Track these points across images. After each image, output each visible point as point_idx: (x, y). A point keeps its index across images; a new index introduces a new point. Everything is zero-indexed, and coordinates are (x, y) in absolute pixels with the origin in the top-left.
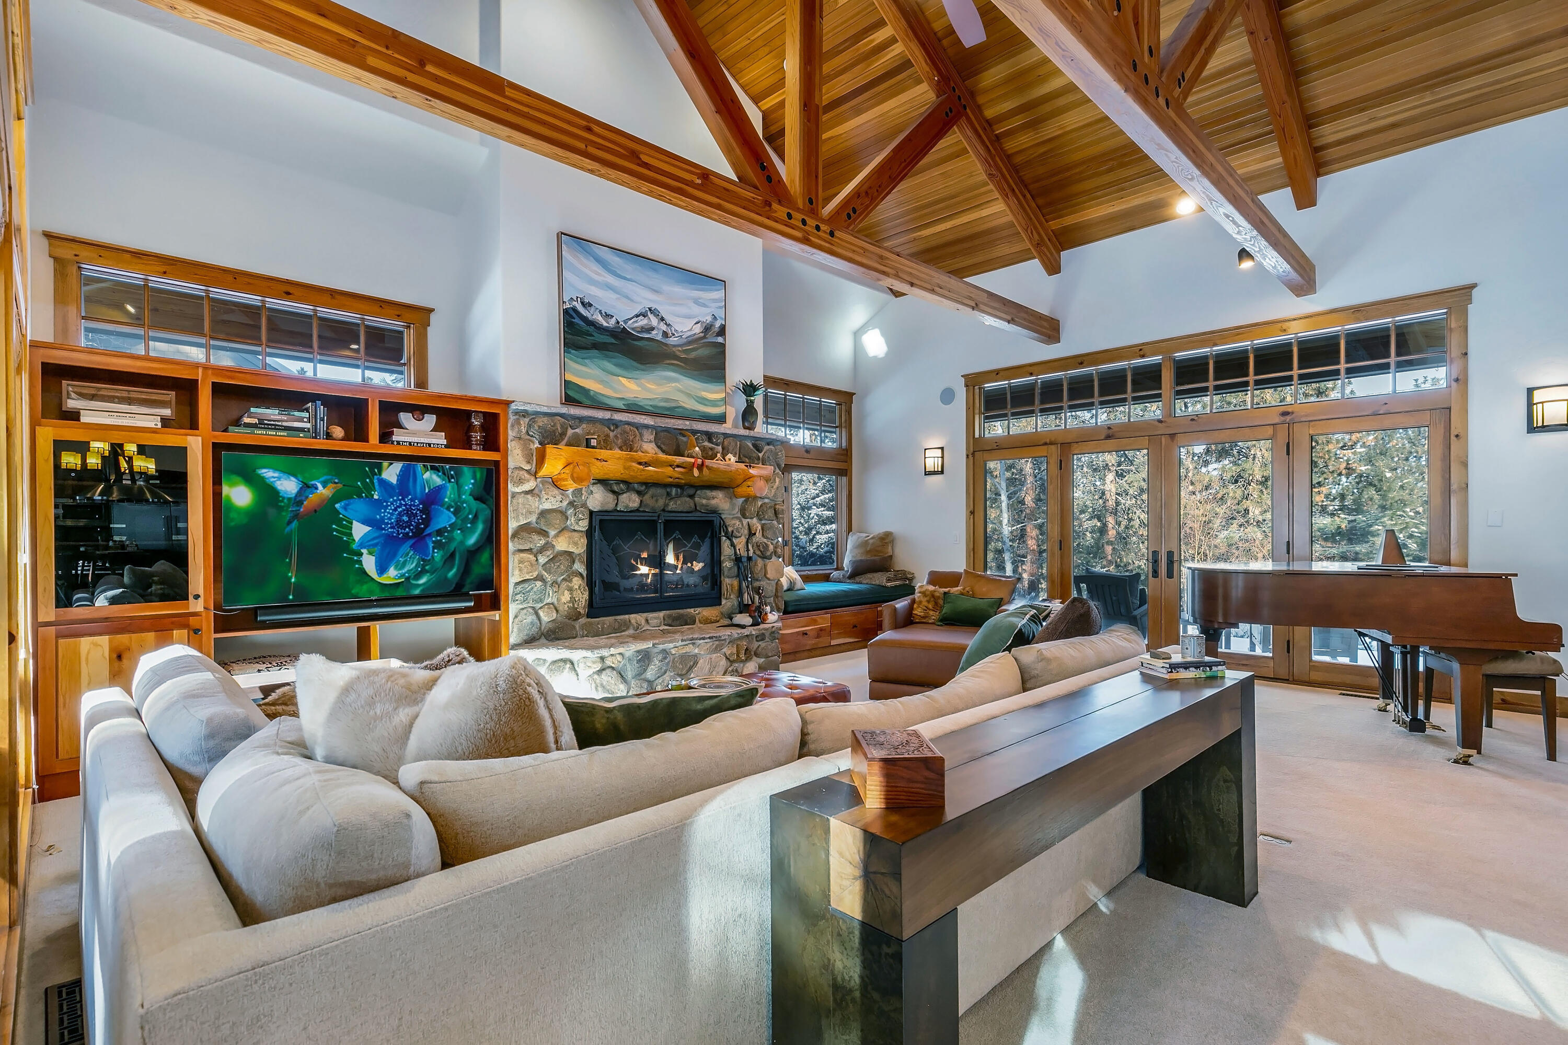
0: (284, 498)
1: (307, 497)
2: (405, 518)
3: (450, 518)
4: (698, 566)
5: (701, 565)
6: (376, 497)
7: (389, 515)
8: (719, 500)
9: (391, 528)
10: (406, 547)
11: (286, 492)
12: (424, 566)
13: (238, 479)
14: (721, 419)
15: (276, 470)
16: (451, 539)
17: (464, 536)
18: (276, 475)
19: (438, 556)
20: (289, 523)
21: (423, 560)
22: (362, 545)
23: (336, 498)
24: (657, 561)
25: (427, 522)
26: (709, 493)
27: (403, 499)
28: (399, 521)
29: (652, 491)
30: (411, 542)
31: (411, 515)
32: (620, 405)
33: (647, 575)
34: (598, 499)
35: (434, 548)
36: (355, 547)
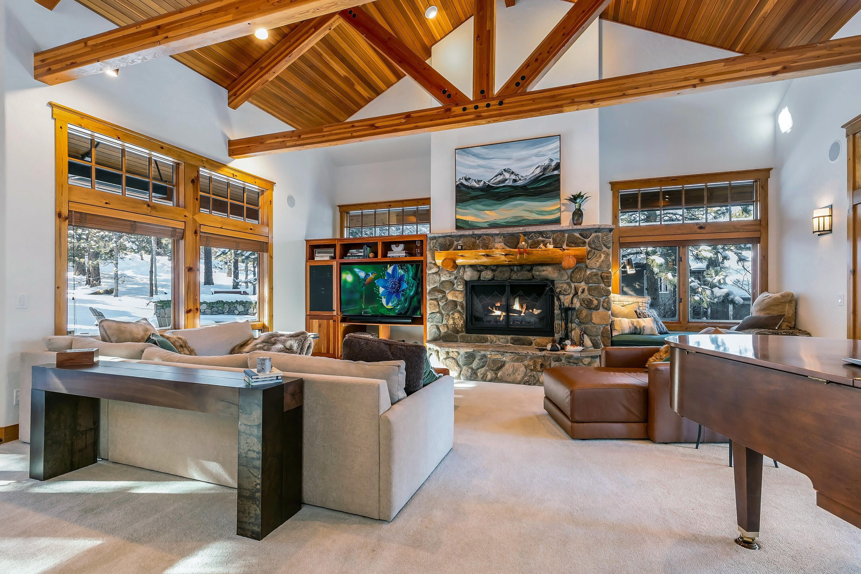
0: (361, 279)
1: (367, 278)
2: (394, 286)
3: (406, 286)
4: (536, 312)
5: (539, 311)
6: (386, 278)
7: (389, 285)
8: (549, 272)
9: (390, 289)
10: (394, 296)
11: (361, 277)
12: (399, 302)
13: (348, 272)
14: (557, 221)
15: (359, 269)
16: (406, 293)
17: (410, 292)
18: (359, 271)
19: (403, 299)
20: (362, 287)
21: (399, 300)
22: (382, 295)
24: (508, 309)
25: (400, 287)
26: (540, 268)
27: (393, 279)
28: (392, 286)
29: (499, 269)
30: (395, 294)
32: (486, 225)
33: (500, 316)
34: (469, 275)
35: (402, 296)
36: (380, 295)
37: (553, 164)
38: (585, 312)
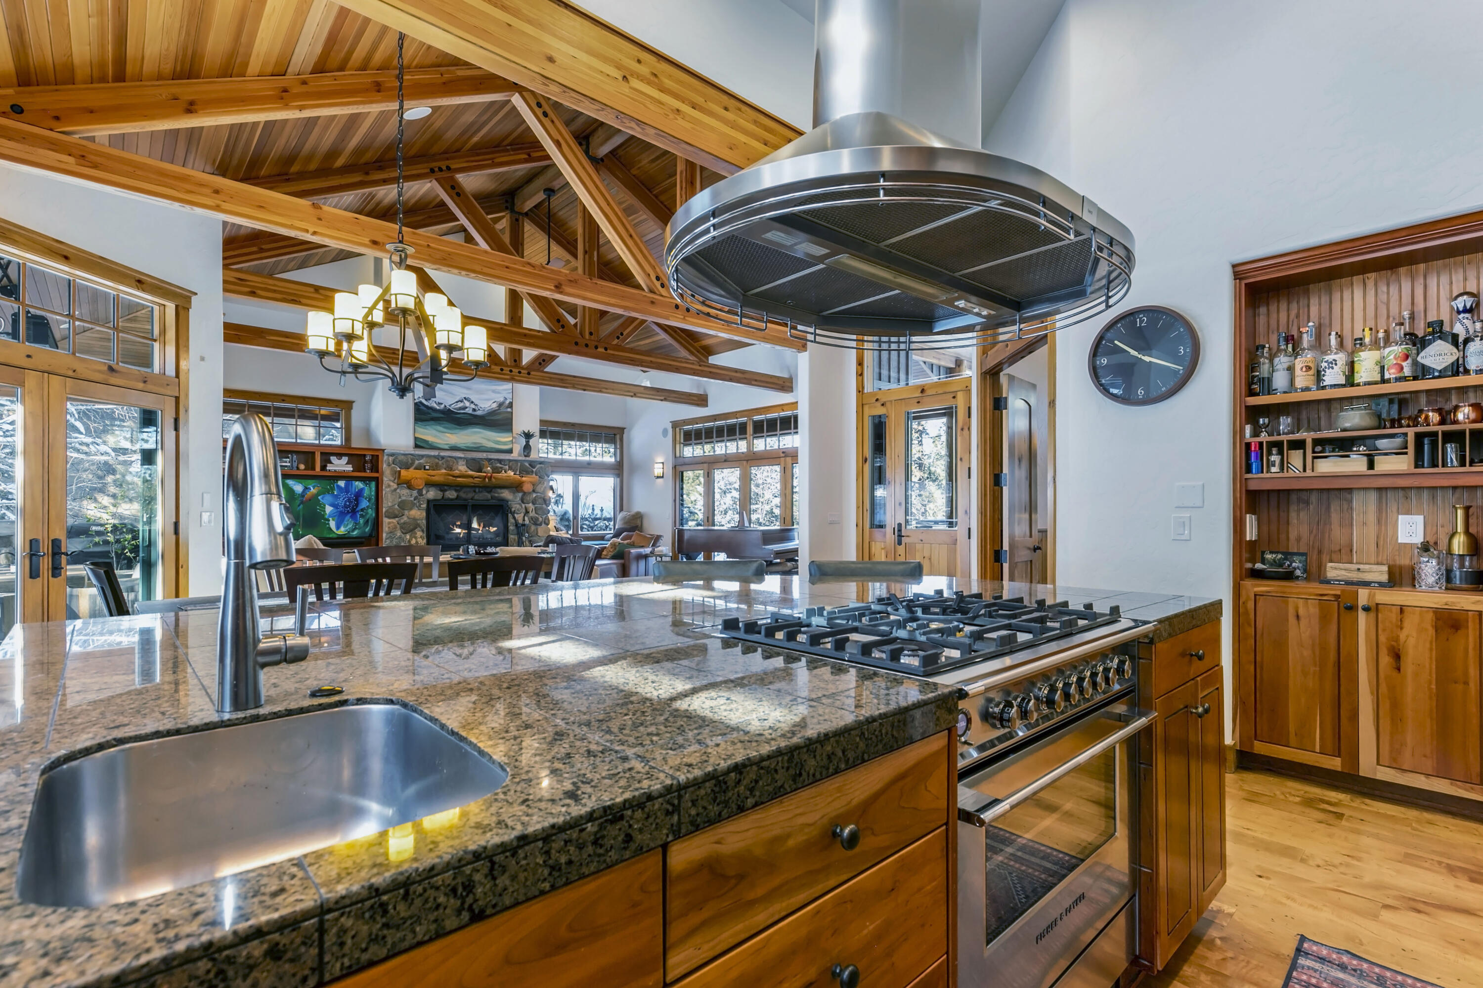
0: (297, 494)
1: (307, 493)
2: (348, 503)
3: (365, 503)
4: (493, 529)
5: (495, 529)
6: (335, 495)
7: (341, 502)
8: (506, 494)
9: (342, 508)
10: (348, 517)
11: (297, 491)
14: (510, 451)
16: (367, 513)
18: (293, 484)
19: (362, 521)
20: (299, 505)
21: (356, 522)
22: (330, 516)
23: (318, 494)
24: (468, 526)
25: (357, 505)
26: (499, 490)
27: (347, 496)
28: (345, 504)
29: (465, 489)
30: (350, 514)
31: (350, 502)
33: (461, 532)
35: (360, 517)
36: (326, 517)
37: (507, 402)
38: (533, 528)
